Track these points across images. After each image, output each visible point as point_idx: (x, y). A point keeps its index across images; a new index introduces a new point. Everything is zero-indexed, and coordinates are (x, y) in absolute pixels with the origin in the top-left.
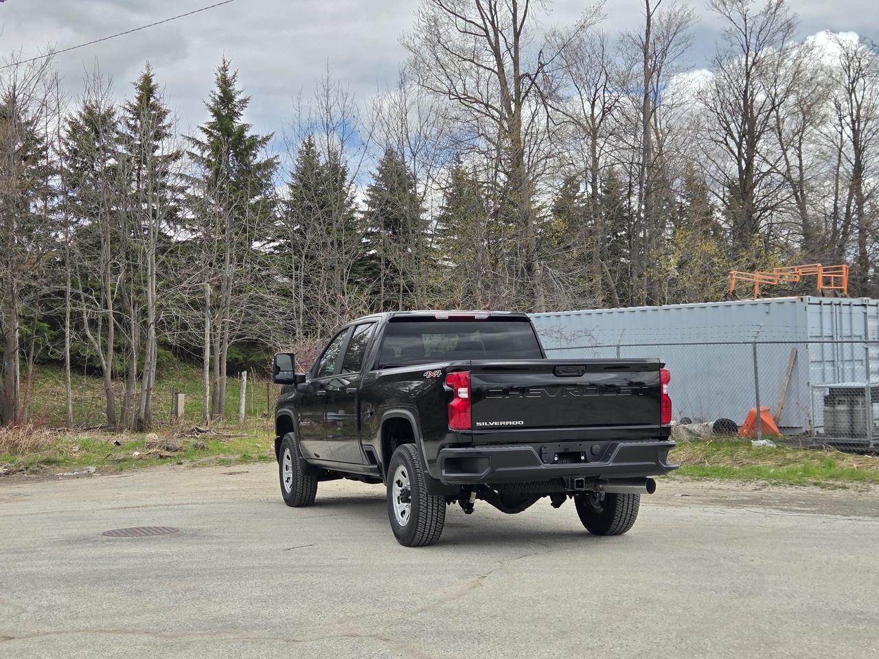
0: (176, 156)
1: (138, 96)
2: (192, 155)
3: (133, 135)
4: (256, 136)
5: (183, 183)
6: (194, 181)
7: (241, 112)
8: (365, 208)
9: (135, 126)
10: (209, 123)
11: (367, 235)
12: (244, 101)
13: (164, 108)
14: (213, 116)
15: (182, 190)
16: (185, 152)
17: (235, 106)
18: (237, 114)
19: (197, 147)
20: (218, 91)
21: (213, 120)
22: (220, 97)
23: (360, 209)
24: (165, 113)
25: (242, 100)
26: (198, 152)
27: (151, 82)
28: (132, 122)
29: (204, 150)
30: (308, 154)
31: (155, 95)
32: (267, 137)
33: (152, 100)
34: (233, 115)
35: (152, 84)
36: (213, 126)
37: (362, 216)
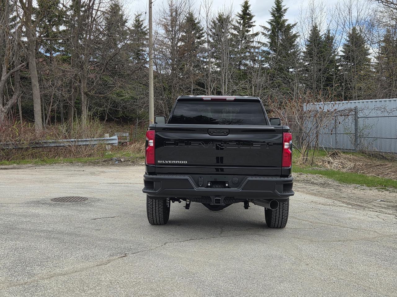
0: (257, 34)
1: (242, 10)
2: (263, 34)
3: (239, 26)
4: (290, 24)
5: (259, 45)
6: (264, 44)
7: (284, 14)
8: (341, 54)
9: (240, 23)
10: (271, 20)
11: (342, 65)
12: (285, 10)
13: (252, 14)
14: (272, 17)
15: (258, 48)
16: (261, 33)
17: (282, 12)
18: (282, 15)
19: (265, 30)
20: (275, 6)
21: (272, 18)
22: (276, 9)
23: (339, 55)
24: (253, 17)
25: (285, 9)
26: (265, 32)
27: (248, 4)
28: (239, 21)
29: (268, 31)
30: (315, 31)
31: (249, 9)
32: (294, 24)
33: (248, 11)
34: (281, 16)
35: (248, 5)
36: (272, 21)
37: (339, 57)
